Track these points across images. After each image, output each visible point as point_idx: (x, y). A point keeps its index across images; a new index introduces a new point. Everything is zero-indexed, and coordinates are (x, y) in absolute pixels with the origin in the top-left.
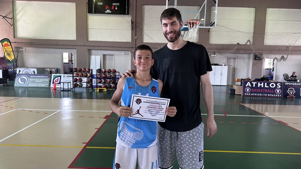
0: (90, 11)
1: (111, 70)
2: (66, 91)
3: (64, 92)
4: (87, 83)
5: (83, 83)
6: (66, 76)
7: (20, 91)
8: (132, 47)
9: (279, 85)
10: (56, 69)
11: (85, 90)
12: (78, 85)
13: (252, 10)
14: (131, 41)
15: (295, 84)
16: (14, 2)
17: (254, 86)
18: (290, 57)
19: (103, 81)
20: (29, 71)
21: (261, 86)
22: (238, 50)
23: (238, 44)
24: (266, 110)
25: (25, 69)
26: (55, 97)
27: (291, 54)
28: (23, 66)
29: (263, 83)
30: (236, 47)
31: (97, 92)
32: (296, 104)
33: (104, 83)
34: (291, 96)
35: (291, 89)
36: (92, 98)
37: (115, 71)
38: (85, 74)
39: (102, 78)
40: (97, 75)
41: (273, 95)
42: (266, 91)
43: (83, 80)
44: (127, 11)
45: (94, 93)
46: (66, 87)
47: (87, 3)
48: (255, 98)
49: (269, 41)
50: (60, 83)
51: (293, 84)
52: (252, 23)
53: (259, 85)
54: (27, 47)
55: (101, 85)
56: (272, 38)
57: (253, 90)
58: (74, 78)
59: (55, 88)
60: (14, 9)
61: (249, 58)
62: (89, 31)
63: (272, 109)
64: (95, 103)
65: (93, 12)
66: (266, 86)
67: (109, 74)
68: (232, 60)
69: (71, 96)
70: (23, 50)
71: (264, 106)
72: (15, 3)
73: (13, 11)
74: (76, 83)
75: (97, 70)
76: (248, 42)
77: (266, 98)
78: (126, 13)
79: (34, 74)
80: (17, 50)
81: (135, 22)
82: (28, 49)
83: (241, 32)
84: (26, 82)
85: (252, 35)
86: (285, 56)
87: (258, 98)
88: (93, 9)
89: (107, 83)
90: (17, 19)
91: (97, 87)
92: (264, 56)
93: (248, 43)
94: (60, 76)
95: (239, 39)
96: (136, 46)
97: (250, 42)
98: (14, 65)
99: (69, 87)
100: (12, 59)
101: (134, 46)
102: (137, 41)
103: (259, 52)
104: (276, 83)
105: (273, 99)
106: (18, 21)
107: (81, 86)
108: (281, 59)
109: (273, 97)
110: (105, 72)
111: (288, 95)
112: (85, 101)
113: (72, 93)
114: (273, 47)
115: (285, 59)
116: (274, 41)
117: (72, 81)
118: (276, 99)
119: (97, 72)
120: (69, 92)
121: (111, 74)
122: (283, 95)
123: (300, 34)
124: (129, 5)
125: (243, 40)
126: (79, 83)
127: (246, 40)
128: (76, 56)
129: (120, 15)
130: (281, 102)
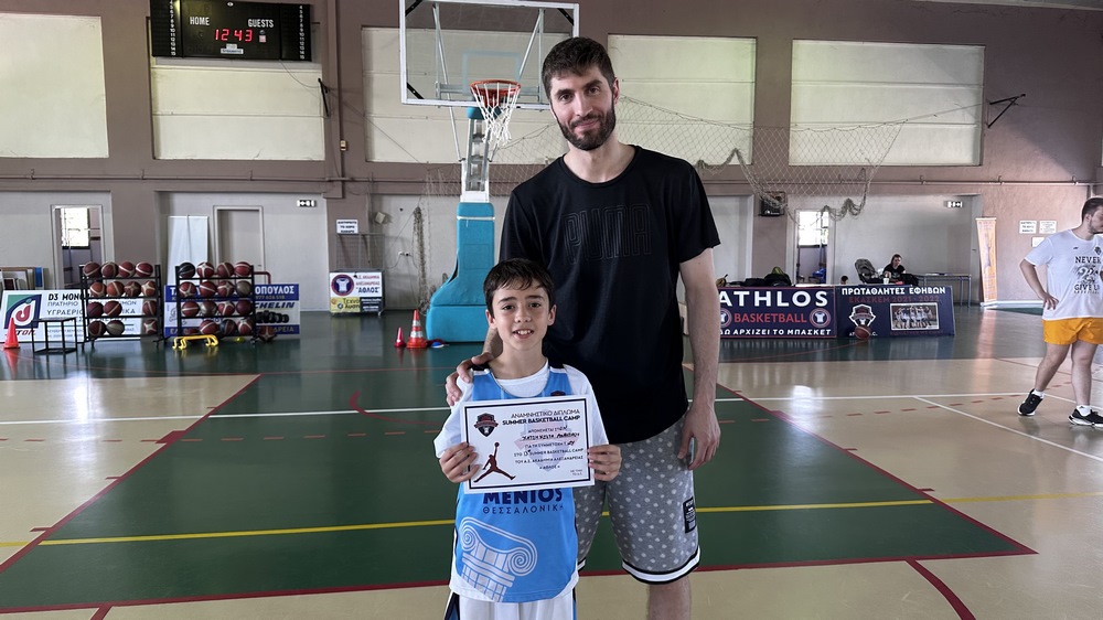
0: (161, 50)
1: (235, 266)
2: (56, 352)
3: (53, 358)
4: (146, 316)
5: (123, 321)
6: (60, 297)
8: (330, 181)
9: (822, 295)
10: (30, 271)
11: (138, 347)
12: (105, 328)
13: (746, 47)
14: (323, 159)
15: (874, 291)
17: (742, 304)
18: (871, 202)
19: (203, 307)
21: (763, 303)
23: (701, 163)
24: (787, 385)
26: (16, 377)
27: (874, 193)
29: (769, 294)
31: (180, 352)
32: (882, 355)
33: (209, 315)
34: (860, 332)
35: (862, 308)
36: (165, 375)
37: (248, 271)
38: (130, 284)
39: (201, 298)
40: (178, 286)
41: (804, 332)
42: (782, 318)
43: (124, 307)
44: (302, 48)
45: (168, 355)
46: (55, 336)
47: (147, 18)
48: (748, 344)
49: (806, 150)
50: (34, 325)
51: (868, 292)
52: (748, 92)
53: (758, 299)
55: (197, 322)
56: (812, 140)
57: (737, 316)
58: (91, 301)
59: (14, 344)
61: (742, 212)
62: (158, 124)
63: (806, 376)
64: (173, 386)
65: (174, 53)
66: (780, 304)
67: (224, 283)
69: (78, 369)
71: (779, 367)
74: (100, 322)
75: (177, 268)
76: (732, 155)
77: (781, 343)
78: (300, 54)
81: (336, 86)
83: (708, 122)
85: (747, 132)
86: (857, 201)
87: (758, 344)
88: (173, 39)
89: (217, 317)
91: (180, 331)
92: (792, 203)
93: (735, 161)
94: (38, 299)
95: (704, 148)
96: (343, 176)
97: (740, 157)
99: (70, 338)
101: (335, 174)
102: (347, 156)
103: (770, 188)
104: (812, 292)
105: (804, 344)
107: (118, 332)
108: (842, 212)
109: (806, 338)
110: (209, 274)
111: (853, 328)
112: (137, 385)
113: (82, 360)
114: (817, 172)
115: (855, 212)
116: (819, 150)
117: (79, 316)
118: (816, 344)
119: (177, 274)
120: (67, 356)
121: (233, 281)
122: (835, 331)
123: (898, 126)
124: (312, 26)
125: (718, 149)
126: (109, 320)
127: (726, 150)
128: (109, 217)
129: (278, 64)
130: (831, 351)
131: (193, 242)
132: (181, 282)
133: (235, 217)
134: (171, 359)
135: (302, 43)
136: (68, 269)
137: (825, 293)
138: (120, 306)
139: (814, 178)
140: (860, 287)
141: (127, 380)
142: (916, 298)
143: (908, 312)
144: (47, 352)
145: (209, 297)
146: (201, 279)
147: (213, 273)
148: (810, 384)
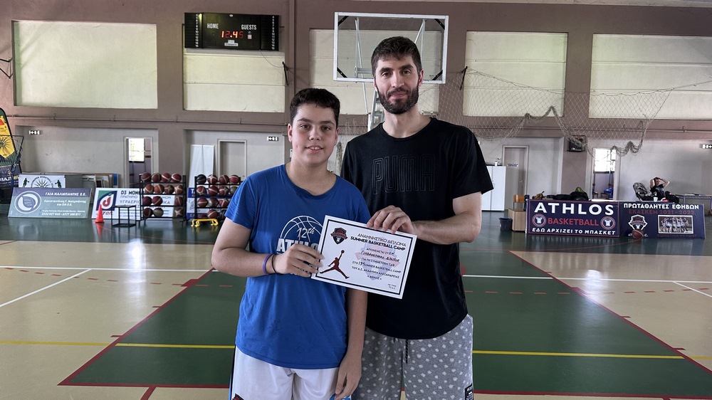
0: (190, 44)
1: (230, 177)
2: (124, 225)
3: (122, 229)
4: (176, 206)
5: (163, 208)
6: (128, 193)
7: (22, 228)
9: (610, 208)
10: (111, 176)
11: (170, 225)
12: (152, 211)
13: (561, 39)
14: (283, 111)
15: (647, 206)
16: (15, 23)
17: (553, 211)
18: (646, 144)
19: (210, 202)
20: (47, 180)
21: (568, 211)
22: (527, 128)
23: (527, 115)
24: (583, 269)
25: (37, 176)
26: (102, 240)
27: (648, 138)
28: (36, 169)
29: (572, 205)
30: (522, 124)
31: (195, 228)
32: (651, 251)
33: (213, 207)
34: (636, 233)
35: (638, 217)
36: (186, 243)
37: (237, 180)
38: (168, 186)
39: (208, 197)
40: (196, 188)
41: (596, 232)
42: (581, 222)
43: (164, 200)
44: (273, 42)
45: (188, 230)
46: (124, 216)
47: (183, 25)
48: (557, 239)
49: (600, 108)
50: (112, 209)
51: (642, 207)
52: (561, 69)
53: (565, 208)
54: (45, 125)
55: (206, 211)
56: (605, 101)
57: (550, 220)
58: (145, 196)
59: (101, 220)
60: (15, 39)
61: (556, 148)
62: (186, 88)
63: (596, 263)
64: (191, 250)
65: (197, 46)
66: (580, 212)
67: (223, 188)
68: (517, 154)
69: (136, 237)
70: (35, 133)
71: (578, 256)
72: (18, 25)
73: (14, 44)
74: (150, 208)
75: (196, 178)
76: (549, 111)
77: (580, 239)
78: (272, 46)
79: (60, 189)
80: (22, 134)
81: (293, 66)
82: (47, 130)
83: (534, 88)
84: (35, 206)
85: (560, 95)
86: (636, 143)
87: (564, 239)
88: (197, 37)
89: (221, 208)
90: (23, 63)
91: (196, 216)
92: (590, 143)
93: (551, 114)
94: (115, 193)
95: (530, 106)
97: (555, 112)
98: (12, 167)
99: (133, 217)
100: (9, 153)
103: (575, 133)
104: (604, 205)
105: (596, 240)
106: (23, 66)
107: (159, 215)
108: (625, 150)
109: (597, 236)
110: (214, 182)
111: (630, 230)
112: (170, 248)
113: (138, 231)
114: (608, 123)
115: (635, 150)
116: (610, 108)
117: (138, 204)
118: (604, 241)
119: (196, 181)
120: (131, 229)
121: (228, 186)
122: (618, 232)
123: (668, 92)
124: (279, 29)
125: (540, 106)
126: (155, 208)
127: (545, 107)
128: (156, 145)
129: (259, 52)
130: (615, 246)
131: (205, 163)
132: (198, 186)
133: (230, 146)
134: (190, 233)
135: (273, 40)
136: (132, 175)
137: (612, 206)
138: (162, 200)
139: (606, 127)
140: (637, 203)
141: (164, 245)
142: (677, 212)
143: (671, 222)
144: (119, 225)
145: (214, 196)
146: (209, 184)
147: (217, 181)
148: (600, 269)
